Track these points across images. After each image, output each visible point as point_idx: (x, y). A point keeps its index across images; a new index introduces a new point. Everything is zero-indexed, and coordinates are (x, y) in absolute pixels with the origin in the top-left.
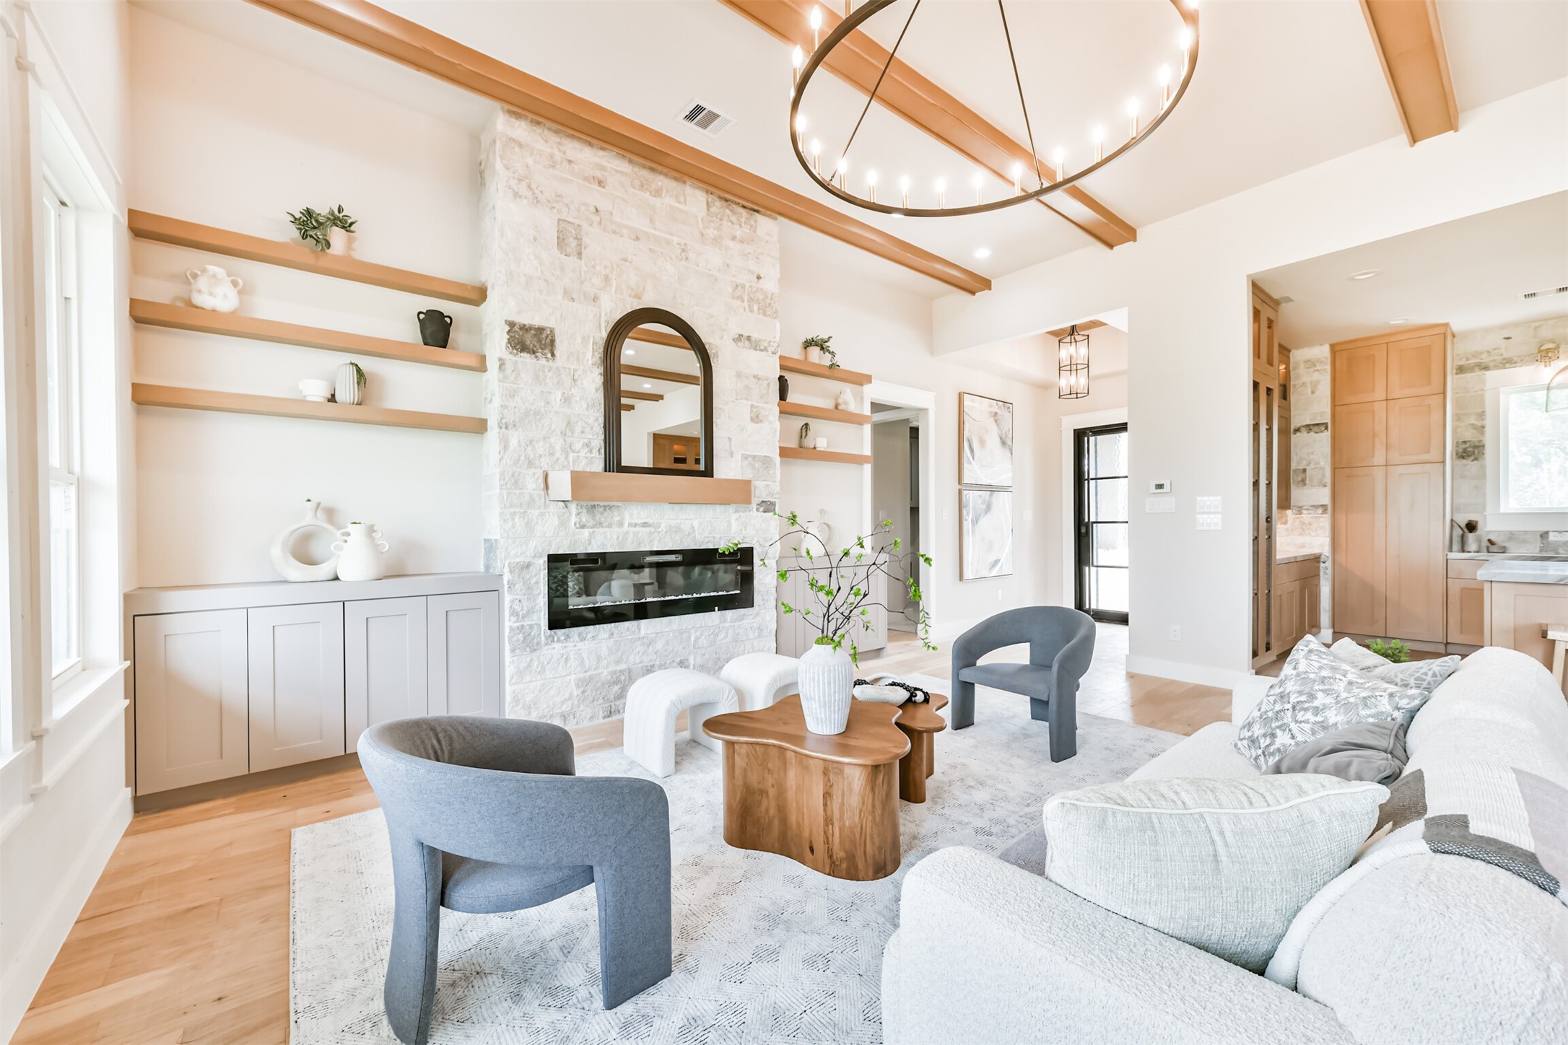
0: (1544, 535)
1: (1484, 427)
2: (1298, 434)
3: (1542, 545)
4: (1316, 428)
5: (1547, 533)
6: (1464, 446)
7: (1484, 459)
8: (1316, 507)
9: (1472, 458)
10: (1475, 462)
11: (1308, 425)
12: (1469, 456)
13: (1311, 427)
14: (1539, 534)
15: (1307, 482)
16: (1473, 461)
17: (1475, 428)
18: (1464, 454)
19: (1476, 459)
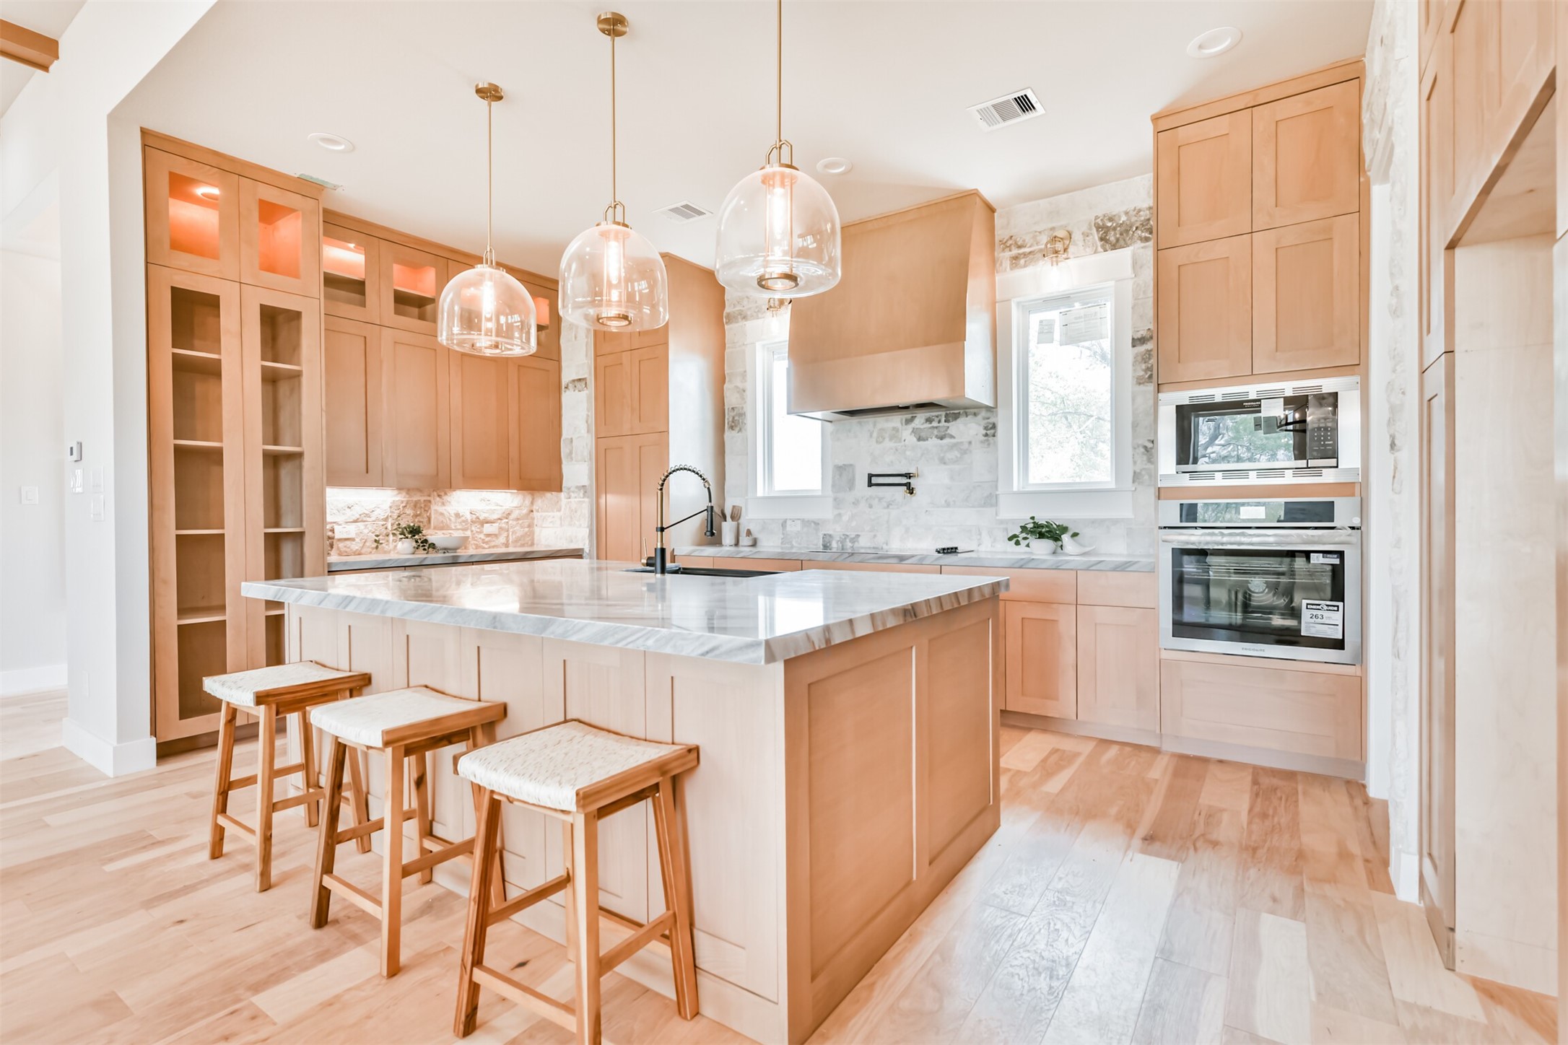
0: (784, 524)
1: (744, 391)
2: (568, 391)
3: (782, 537)
4: (578, 384)
5: (785, 521)
6: (732, 414)
7: (746, 430)
8: (578, 488)
9: (737, 429)
10: (740, 434)
11: (574, 381)
12: (736, 426)
13: (576, 383)
14: (781, 521)
15: (573, 455)
16: (738, 432)
17: (738, 392)
18: (733, 424)
19: (740, 430)
